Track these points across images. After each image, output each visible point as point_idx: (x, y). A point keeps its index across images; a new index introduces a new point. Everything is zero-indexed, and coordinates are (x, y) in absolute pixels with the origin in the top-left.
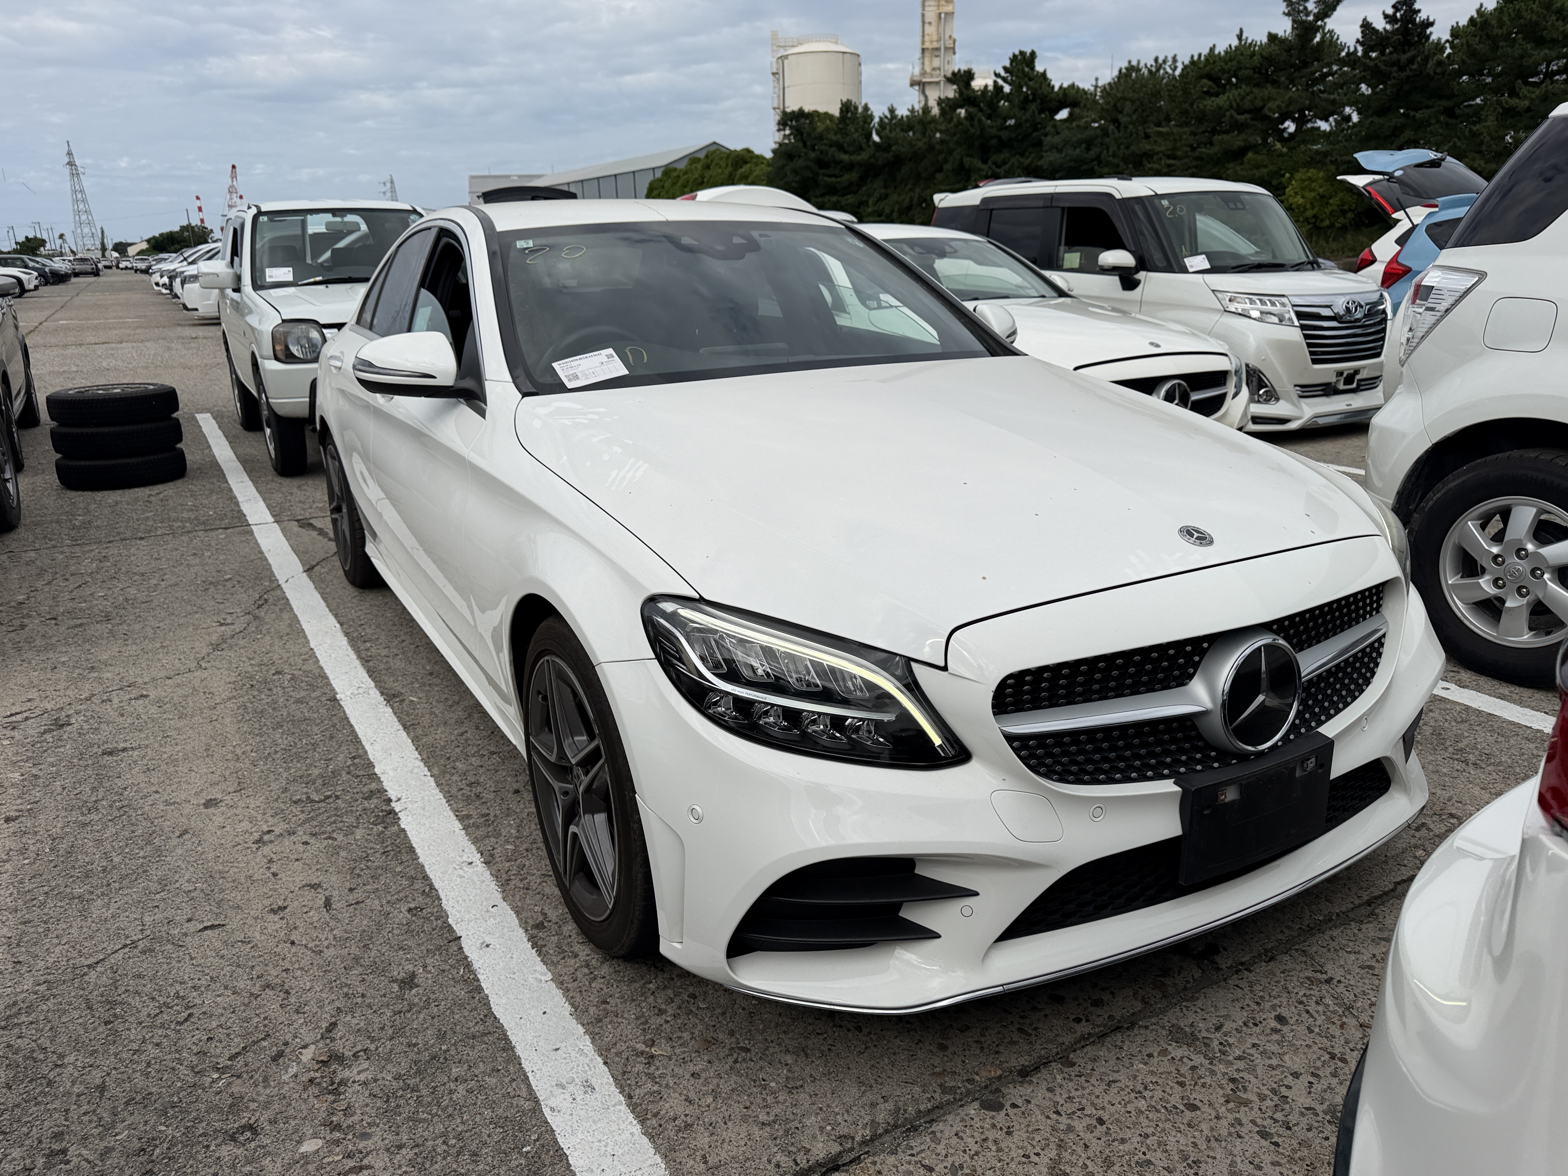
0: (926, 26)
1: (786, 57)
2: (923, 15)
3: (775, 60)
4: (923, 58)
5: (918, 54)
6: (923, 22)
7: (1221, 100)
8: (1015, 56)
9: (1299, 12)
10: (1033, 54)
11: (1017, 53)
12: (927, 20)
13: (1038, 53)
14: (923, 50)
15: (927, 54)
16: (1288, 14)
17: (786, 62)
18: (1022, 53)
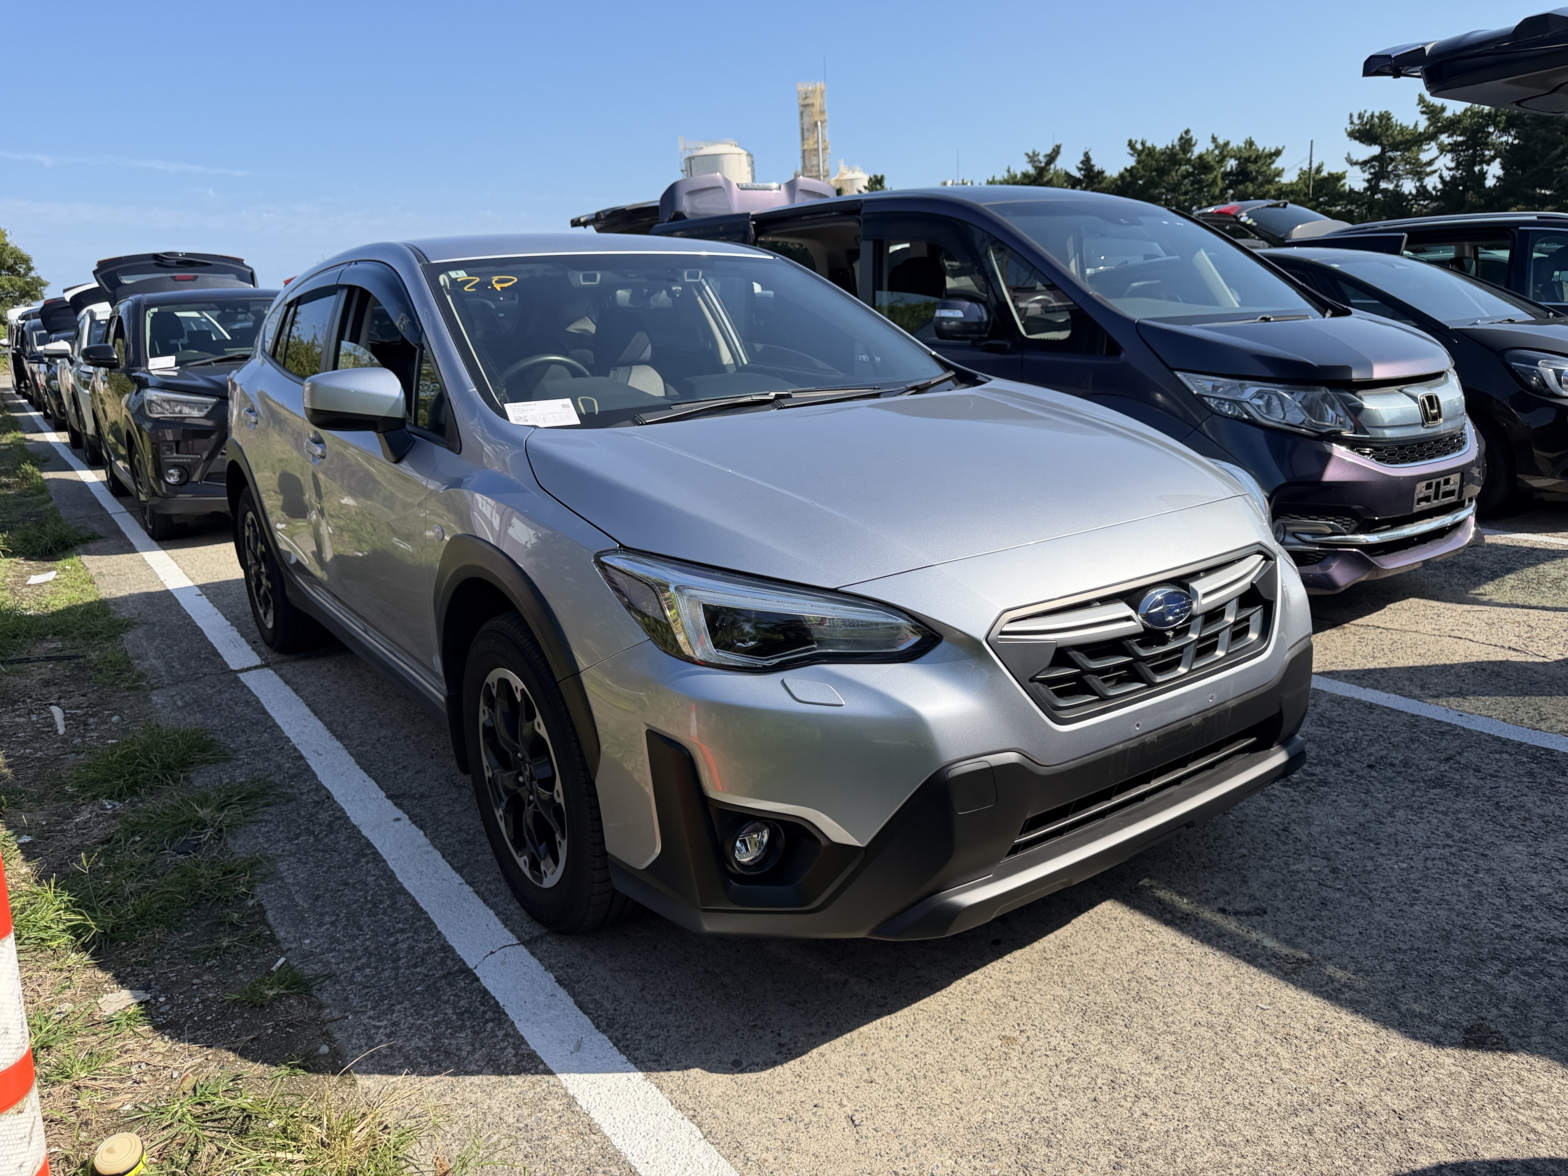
0: (805, 132)
1: (693, 158)
2: (802, 124)
3: (683, 160)
4: (803, 157)
5: (800, 154)
6: (802, 129)
8: (871, 179)
9: (1035, 161)
10: (882, 177)
11: (872, 176)
12: (805, 127)
13: (886, 176)
14: (804, 151)
15: (807, 154)
16: (1030, 162)
17: (693, 162)
18: (875, 176)
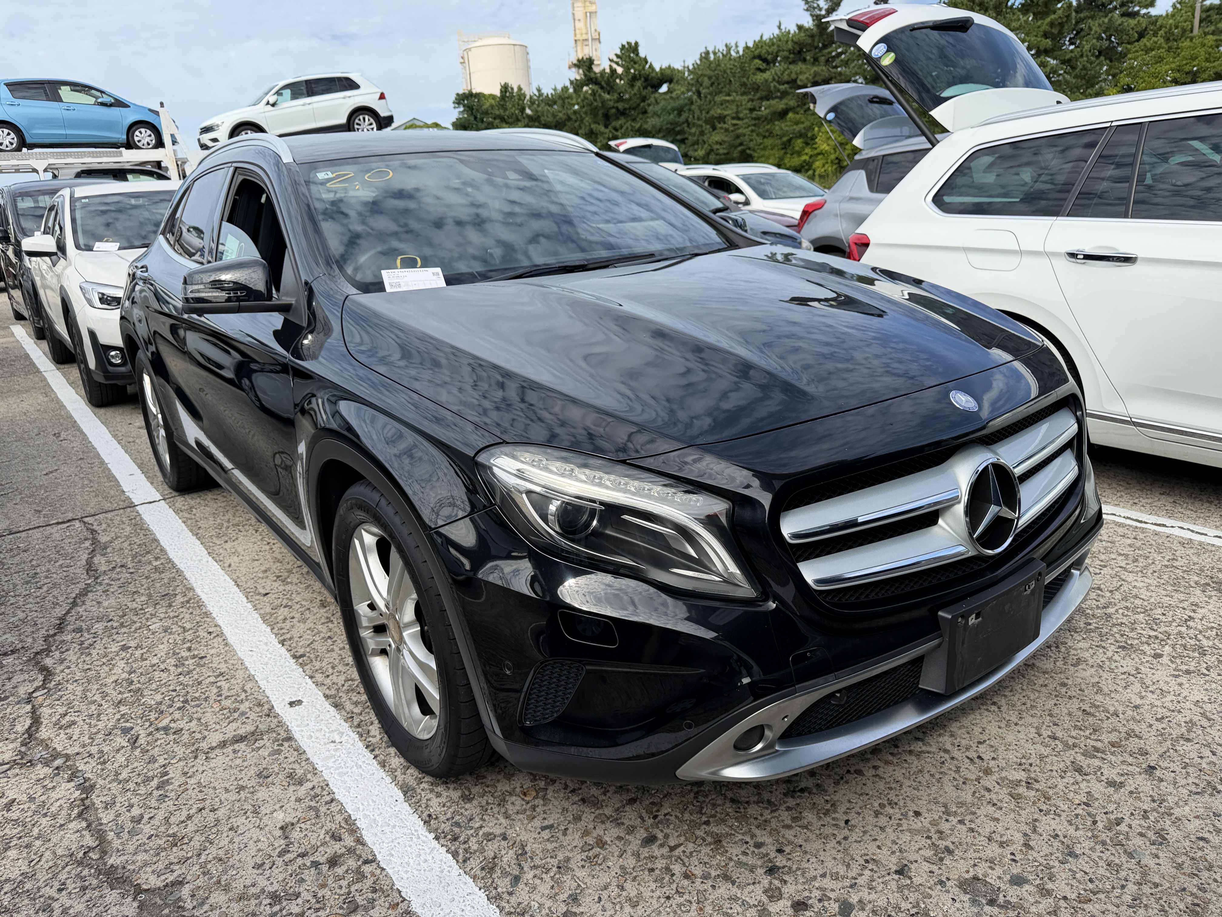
0: (577, 22)
1: (470, 49)
2: (573, 14)
3: (461, 52)
6: (574, 20)
7: (767, 75)
8: (623, 46)
9: (814, 8)
10: (636, 44)
11: (625, 43)
12: (577, 18)
13: (640, 43)
14: (576, 41)
15: (578, 43)
16: (807, 10)
17: (470, 53)
18: (628, 43)
